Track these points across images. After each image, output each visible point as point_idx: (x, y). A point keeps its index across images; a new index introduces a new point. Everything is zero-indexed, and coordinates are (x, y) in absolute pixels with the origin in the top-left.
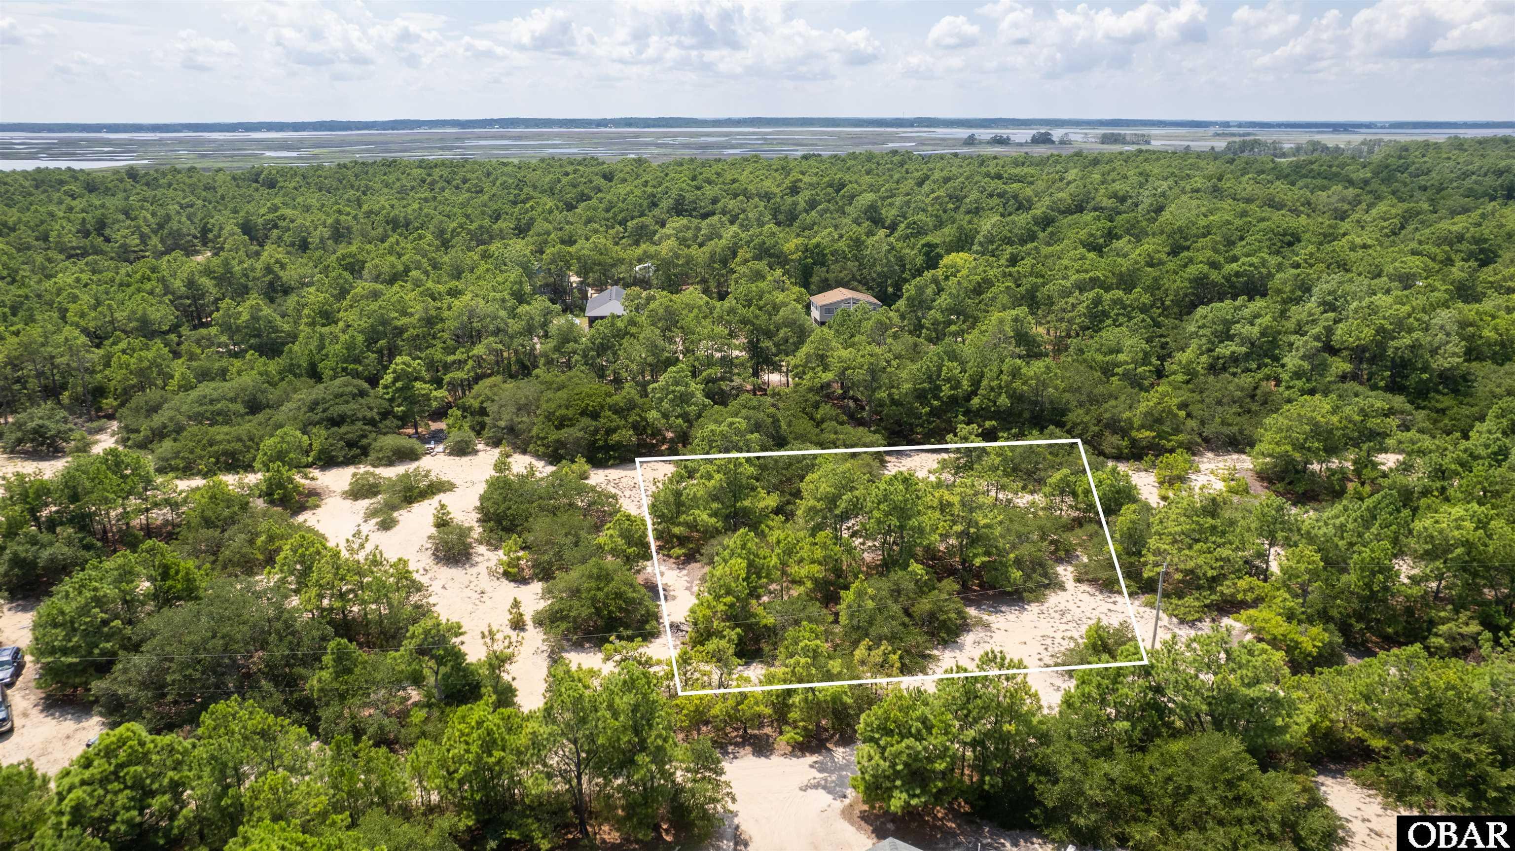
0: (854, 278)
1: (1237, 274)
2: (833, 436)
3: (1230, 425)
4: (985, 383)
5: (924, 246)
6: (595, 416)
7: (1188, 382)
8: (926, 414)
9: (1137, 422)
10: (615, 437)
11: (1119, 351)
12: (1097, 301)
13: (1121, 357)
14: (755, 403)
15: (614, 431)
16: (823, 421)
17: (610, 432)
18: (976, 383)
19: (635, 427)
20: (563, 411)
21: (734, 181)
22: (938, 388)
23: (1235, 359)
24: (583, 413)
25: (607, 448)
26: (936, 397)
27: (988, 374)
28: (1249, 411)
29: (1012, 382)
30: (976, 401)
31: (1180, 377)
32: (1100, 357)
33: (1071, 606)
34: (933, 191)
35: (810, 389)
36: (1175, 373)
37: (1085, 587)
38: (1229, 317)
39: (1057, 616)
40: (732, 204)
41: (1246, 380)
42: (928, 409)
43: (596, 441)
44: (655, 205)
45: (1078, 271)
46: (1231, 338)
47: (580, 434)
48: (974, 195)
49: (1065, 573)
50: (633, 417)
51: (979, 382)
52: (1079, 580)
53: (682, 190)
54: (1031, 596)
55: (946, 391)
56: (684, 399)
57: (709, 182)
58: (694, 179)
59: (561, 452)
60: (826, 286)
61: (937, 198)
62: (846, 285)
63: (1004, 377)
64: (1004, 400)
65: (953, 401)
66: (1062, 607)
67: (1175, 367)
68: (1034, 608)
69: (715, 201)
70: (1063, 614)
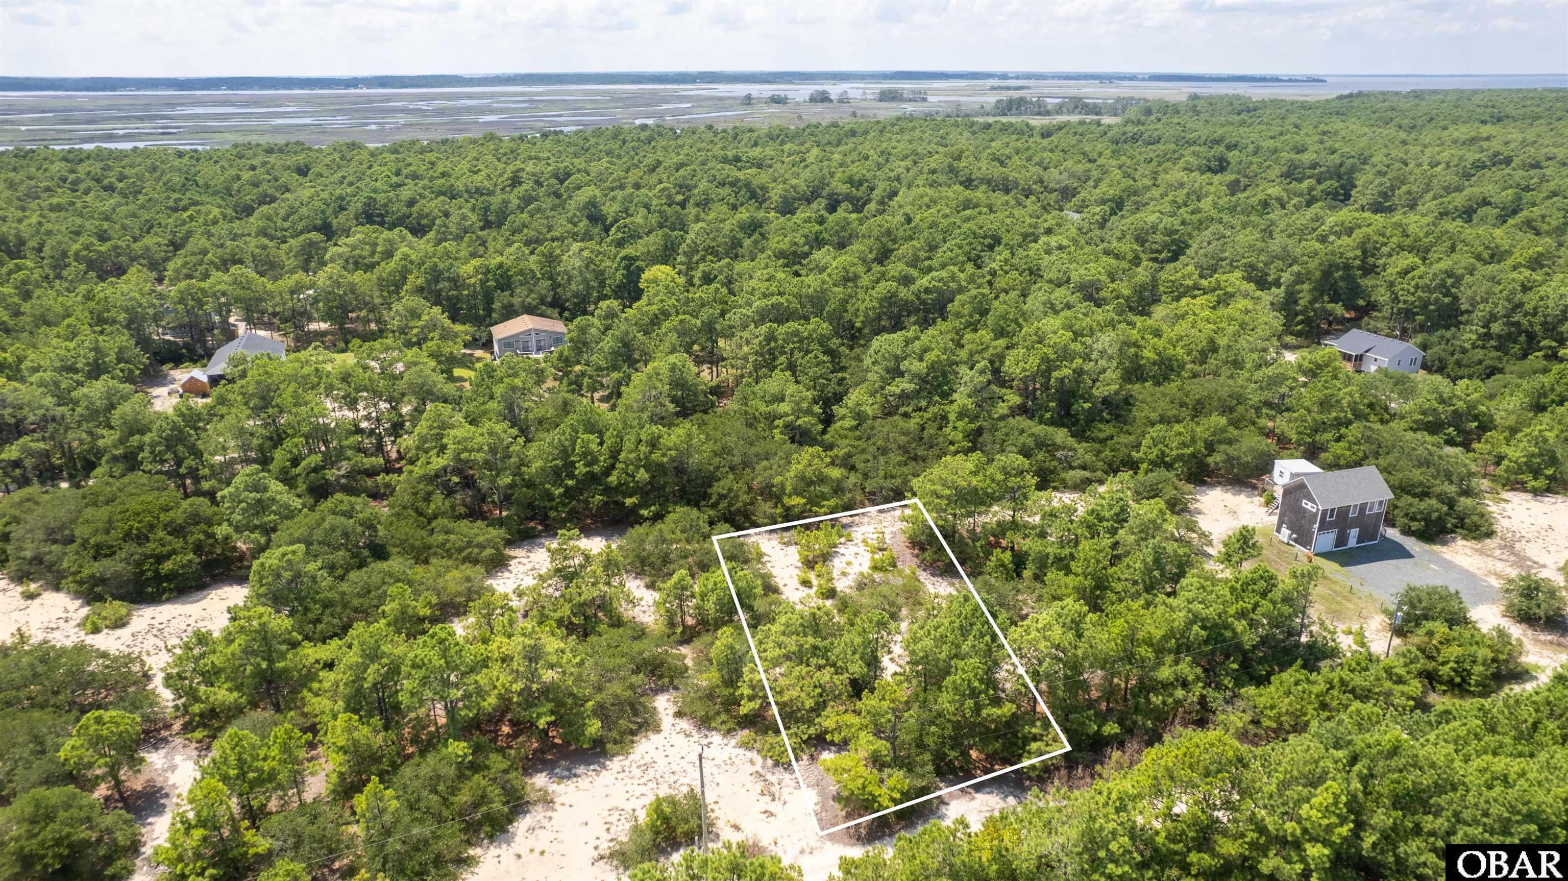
0: (542, 301)
1: (927, 291)
2: (441, 538)
3: (893, 477)
4: (622, 456)
5: (623, 259)
6: (142, 538)
7: (856, 428)
8: (561, 495)
9: (789, 489)
10: (167, 566)
11: (782, 399)
12: (771, 337)
13: (784, 407)
14: (344, 507)
15: (167, 557)
16: (435, 516)
17: (161, 559)
18: (615, 454)
19: (198, 549)
20: (100, 538)
21: (444, 175)
22: (573, 464)
23: (904, 397)
24: (127, 537)
25: (158, 578)
26: (571, 476)
27: (628, 445)
28: (915, 458)
29: (651, 452)
30: (613, 479)
31: (848, 423)
32: (763, 408)
33: (659, 756)
34: (661, 182)
35: (421, 479)
36: (843, 417)
37: (684, 724)
38: (899, 352)
39: (637, 772)
40: (432, 205)
41: (913, 423)
42: (562, 490)
43: (142, 573)
44: (342, 209)
45: (765, 296)
46: (901, 374)
47: (120, 567)
48: (703, 185)
49: (664, 704)
50: (196, 535)
51: (619, 452)
52: (679, 714)
53: (375, 191)
54: (617, 748)
55: (581, 469)
56: (261, 507)
57: (415, 177)
58: (398, 174)
59: (98, 589)
60: (510, 313)
61: (663, 189)
62: (530, 310)
63: (643, 448)
64: (642, 475)
65: (592, 478)
66: (648, 759)
67: (843, 411)
68: (615, 764)
69: (411, 203)
70: (646, 768)
